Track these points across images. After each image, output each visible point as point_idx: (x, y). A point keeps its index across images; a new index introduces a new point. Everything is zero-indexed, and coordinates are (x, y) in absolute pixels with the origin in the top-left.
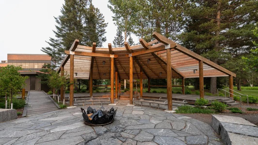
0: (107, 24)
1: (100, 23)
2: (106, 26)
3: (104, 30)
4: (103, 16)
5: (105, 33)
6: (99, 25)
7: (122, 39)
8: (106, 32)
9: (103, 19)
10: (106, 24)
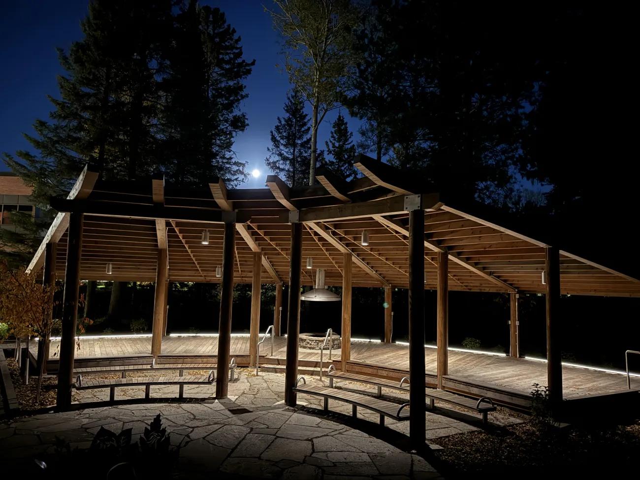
0: (253, 63)
1: (227, 62)
2: (249, 72)
3: (241, 88)
4: (236, 37)
5: (243, 97)
6: (222, 69)
7: (305, 124)
8: (247, 96)
9: (238, 46)
10: (248, 65)
